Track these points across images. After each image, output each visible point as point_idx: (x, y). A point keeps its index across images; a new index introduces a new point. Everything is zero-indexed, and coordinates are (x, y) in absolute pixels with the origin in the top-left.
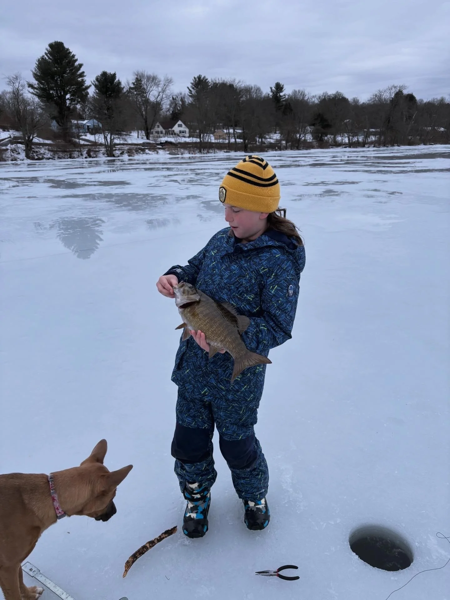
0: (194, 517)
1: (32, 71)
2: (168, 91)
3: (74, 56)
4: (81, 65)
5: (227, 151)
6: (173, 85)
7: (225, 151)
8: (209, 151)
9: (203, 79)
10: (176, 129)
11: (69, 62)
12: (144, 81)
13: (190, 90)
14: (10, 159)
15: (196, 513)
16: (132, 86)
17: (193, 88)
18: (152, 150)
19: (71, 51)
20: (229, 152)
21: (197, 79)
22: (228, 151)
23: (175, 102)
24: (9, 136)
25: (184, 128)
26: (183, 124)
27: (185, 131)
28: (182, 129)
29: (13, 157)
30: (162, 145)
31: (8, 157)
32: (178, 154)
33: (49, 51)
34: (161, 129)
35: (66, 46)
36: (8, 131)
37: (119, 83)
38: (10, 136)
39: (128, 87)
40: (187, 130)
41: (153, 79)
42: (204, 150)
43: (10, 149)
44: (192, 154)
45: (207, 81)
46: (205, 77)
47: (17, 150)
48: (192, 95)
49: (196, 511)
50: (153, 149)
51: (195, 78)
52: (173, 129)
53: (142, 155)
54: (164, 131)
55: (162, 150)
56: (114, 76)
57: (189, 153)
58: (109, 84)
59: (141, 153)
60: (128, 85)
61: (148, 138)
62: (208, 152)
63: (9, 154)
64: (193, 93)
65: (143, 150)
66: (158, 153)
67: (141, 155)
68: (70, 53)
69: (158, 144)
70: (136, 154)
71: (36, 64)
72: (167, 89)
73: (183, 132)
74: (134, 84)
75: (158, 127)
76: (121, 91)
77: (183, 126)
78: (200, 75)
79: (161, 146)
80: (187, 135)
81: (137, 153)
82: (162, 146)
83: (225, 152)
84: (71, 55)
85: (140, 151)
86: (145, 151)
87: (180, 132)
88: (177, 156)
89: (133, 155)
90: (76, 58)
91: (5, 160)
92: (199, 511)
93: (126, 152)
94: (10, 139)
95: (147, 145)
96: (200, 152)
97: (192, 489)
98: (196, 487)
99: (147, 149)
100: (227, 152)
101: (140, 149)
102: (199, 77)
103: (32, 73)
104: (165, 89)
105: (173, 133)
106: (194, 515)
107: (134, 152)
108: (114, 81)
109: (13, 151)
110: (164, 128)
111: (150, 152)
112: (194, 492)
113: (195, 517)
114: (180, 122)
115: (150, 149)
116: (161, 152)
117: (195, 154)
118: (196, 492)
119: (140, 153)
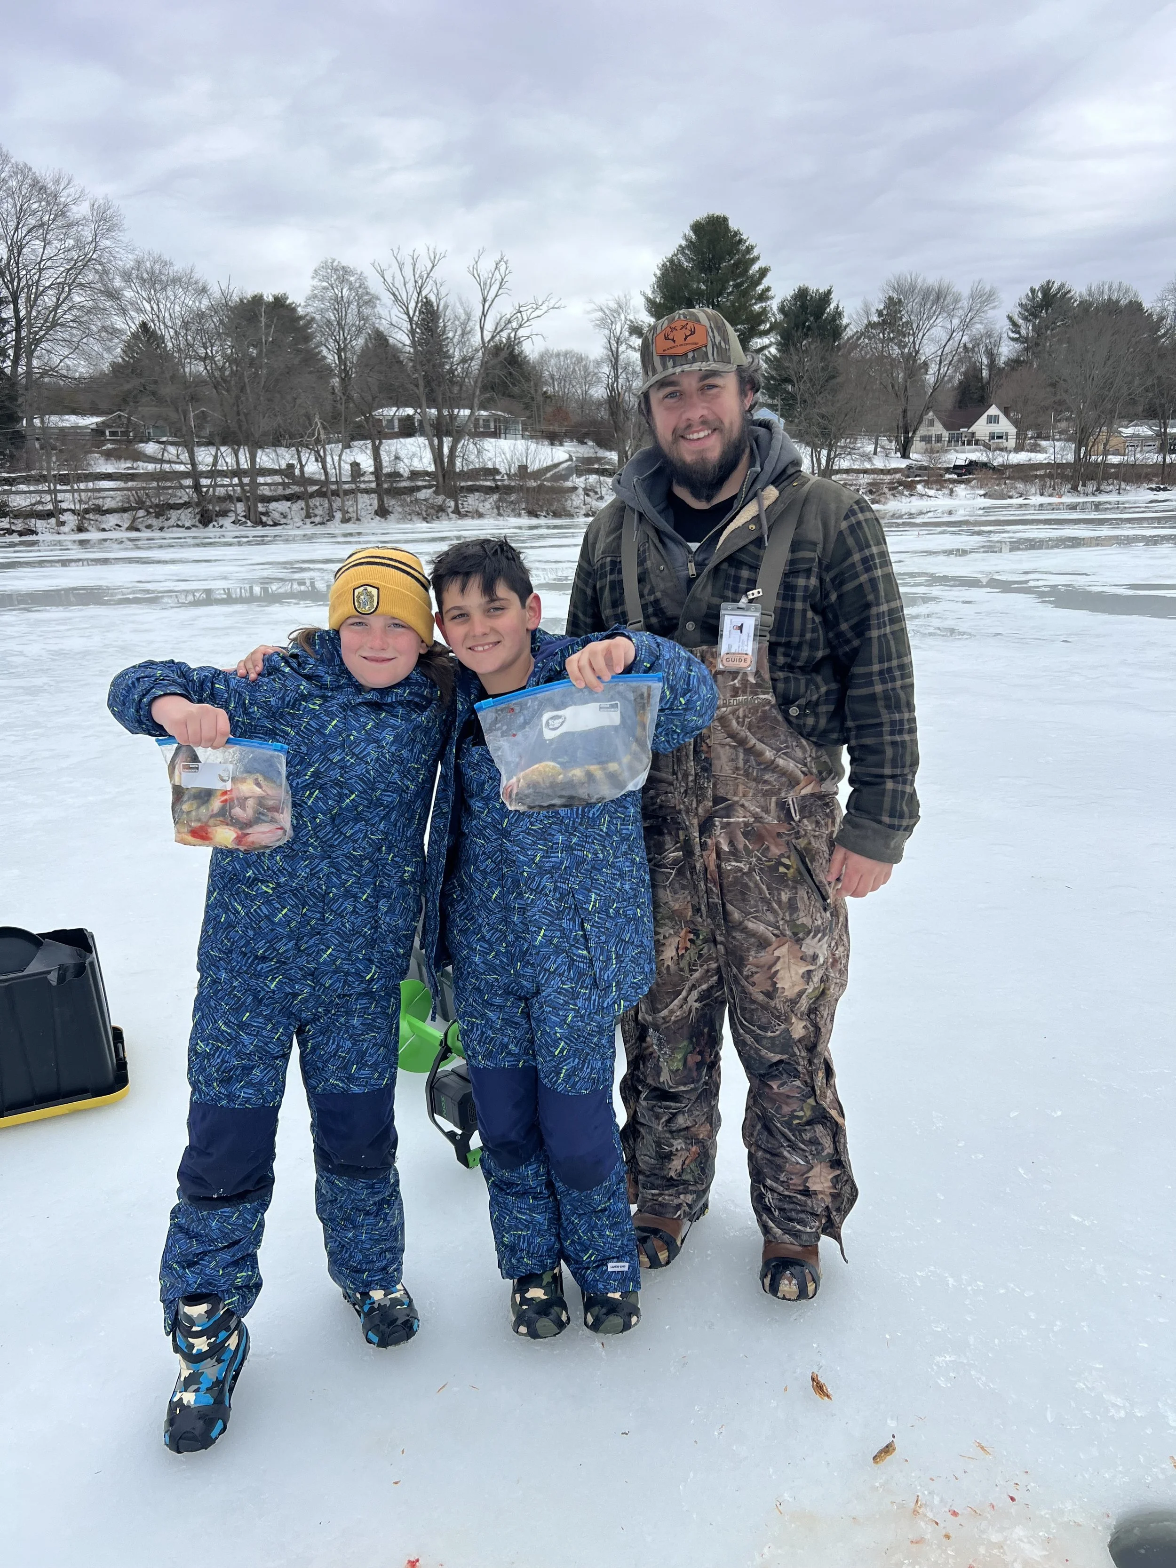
0: (189, 1401)
1: (644, 295)
2: (978, 326)
3: (749, 249)
4: (764, 272)
5: (1159, 487)
6: (994, 308)
7: (1154, 486)
8: (1102, 487)
9: (1058, 293)
10: (981, 428)
11: (736, 265)
12: (912, 305)
13: (1015, 324)
14: (583, 512)
15: (196, 1391)
16: (875, 319)
17: (1025, 319)
18: (934, 486)
19: (744, 237)
20: (1165, 489)
21: (1040, 295)
22: (1162, 487)
23: (970, 358)
24: (567, 456)
25: (1005, 425)
26: (1002, 416)
27: (1007, 434)
28: (996, 428)
29: (588, 506)
30: (959, 471)
31: (577, 508)
32: (1011, 497)
33: (691, 242)
34: (938, 429)
35: (733, 225)
36: (561, 445)
37: (838, 314)
38: (570, 456)
39: (866, 322)
40: (1012, 431)
41: (938, 298)
42: (1084, 485)
43: (583, 486)
44: (1051, 495)
45: (1069, 295)
46: (1062, 286)
47: (598, 490)
48: (1017, 336)
49: (195, 1387)
50: (936, 482)
51: (1033, 291)
52: (973, 429)
53: (908, 500)
54: (946, 435)
55: (963, 486)
56: (825, 298)
57: (1042, 495)
58: (812, 319)
59: (906, 493)
60: (868, 314)
61: (905, 455)
62: (1099, 490)
63: (577, 499)
64: (1023, 332)
65: (911, 486)
66: (954, 494)
67: (904, 499)
68: (740, 241)
69: (947, 470)
70: (892, 497)
71: (655, 275)
72: (976, 319)
73: (1000, 437)
74: (880, 313)
75: (931, 423)
76: (840, 334)
77: (1003, 419)
78: (1049, 282)
79: (956, 474)
80: (1012, 443)
81: (893, 495)
82: (959, 475)
83: (1152, 489)
84: (744, 248)
85: (901, 488)
86: (916, 488)
87: (992, 436)
88: (1009, 501)
89: (883, 500)
90: (755, 253)
91: (571, 516)
92: (204, 1387)
93: (864, 491)
94: (569, 463)
95: (919, 472)
96: (1075, 488)
97: (189, 1318)
98: (200, 1314)
99: (919, 482)
100: (1158, 489)
101: (900, 483)
102: (1046, 289)
103: (643, 300)
104: (971, 320)
105: (973, 440)
106: (189, 1398)
107: (886, 490)
108: (825, 309)
109: (587, 491)
110: (947, 427)
111: (931, 492)
112: (195, 1329)
113: (192, 1403)
114: (993, 411)
115: (927, 484)
116: (961, 490)
117: (1060, 496)
118: (199, 1329)
119: (902, 494)
